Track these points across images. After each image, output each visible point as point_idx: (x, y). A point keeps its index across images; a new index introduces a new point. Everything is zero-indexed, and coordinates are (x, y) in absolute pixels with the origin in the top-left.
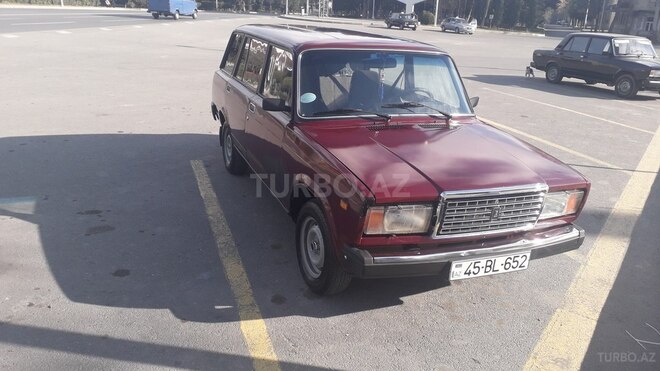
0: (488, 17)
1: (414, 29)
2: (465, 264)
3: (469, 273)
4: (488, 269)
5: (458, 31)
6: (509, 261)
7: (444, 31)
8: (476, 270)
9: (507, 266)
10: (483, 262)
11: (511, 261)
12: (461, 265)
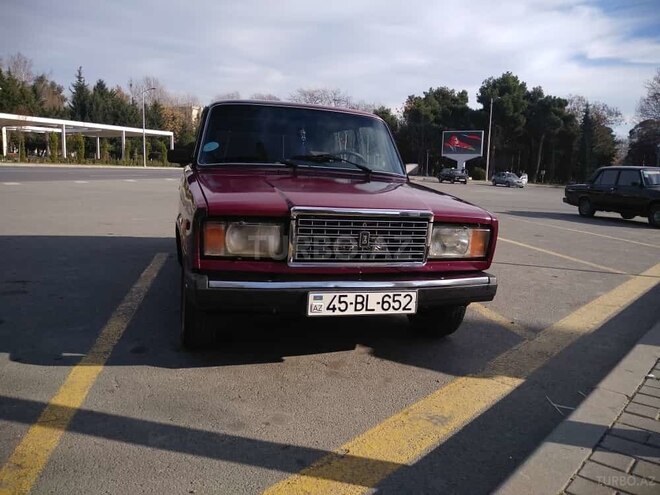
0: (540, 172)
1: (465, 183)
2: (327, 297)
3: (334, 309)
4: (359, 307)
5: (509, 184)
6: (386, 299)
7: (495, 185)
8: (343, 306)
9: (386, 306)
10: (351, 297)
11: (391, 301)
12: (321, 298)
